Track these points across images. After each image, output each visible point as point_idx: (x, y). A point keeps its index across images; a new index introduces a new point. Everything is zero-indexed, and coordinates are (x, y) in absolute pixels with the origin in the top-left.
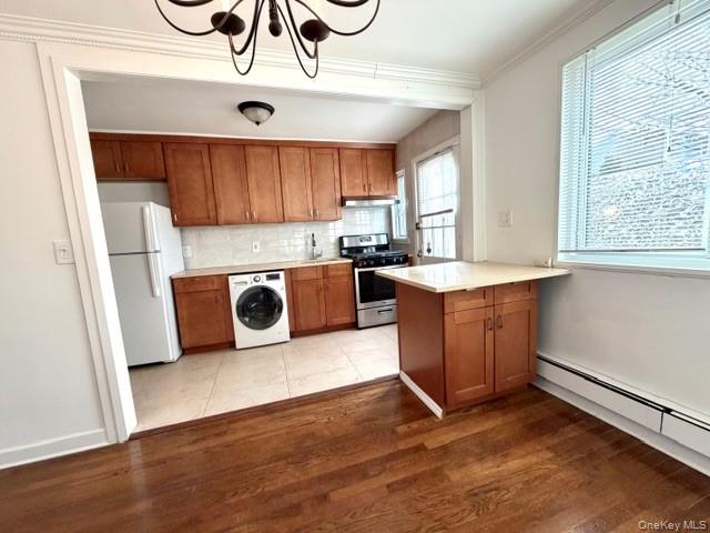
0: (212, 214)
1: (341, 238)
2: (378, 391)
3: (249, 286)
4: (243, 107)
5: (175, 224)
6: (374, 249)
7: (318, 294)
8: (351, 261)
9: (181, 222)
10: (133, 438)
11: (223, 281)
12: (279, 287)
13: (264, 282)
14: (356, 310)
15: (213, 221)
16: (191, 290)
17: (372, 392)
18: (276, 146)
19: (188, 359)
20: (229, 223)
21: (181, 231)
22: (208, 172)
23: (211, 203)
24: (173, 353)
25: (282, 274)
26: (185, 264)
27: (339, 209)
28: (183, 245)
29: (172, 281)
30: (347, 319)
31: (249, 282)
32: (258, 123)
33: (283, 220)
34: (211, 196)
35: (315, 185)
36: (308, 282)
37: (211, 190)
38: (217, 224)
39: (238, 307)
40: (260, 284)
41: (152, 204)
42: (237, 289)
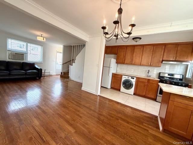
0: (124, 61)
1: (160, 73)
2: (147, 115)
3: (126, 79)
4: (133, 39)
5: (116, 63)
6: (178, 80)
7: (144, 86)
8: (159, 80)
9: (118, 63)
10: (99, 95)
11: (121, 76)
12: (134, 81)
13: (130, 78)
14: (157, 96)
15: (123, 63)
16: (115, 76)
17: (145, 114)
18: (143, 46)
19: (111, 89)
20: (127, 64)
21: (117, 64)
22: (125, 52)
23: (124, 59)
24: (109, 87)
25: (135, 78)
26: (116, 71)
27: (160, 63)
28: (117, 67)
29: (113, 73)
30: (153, 97)
31: (126, 78)
32: (136, 42)
33: (141, 65)
34: (124, 58)
35: (153, 56)
36: (143, 82)
37: (125, 57)
38: (124, 64)
39: (123, 82)
40: (129, 79)
41: (113, 59)
42: (124, 78)
